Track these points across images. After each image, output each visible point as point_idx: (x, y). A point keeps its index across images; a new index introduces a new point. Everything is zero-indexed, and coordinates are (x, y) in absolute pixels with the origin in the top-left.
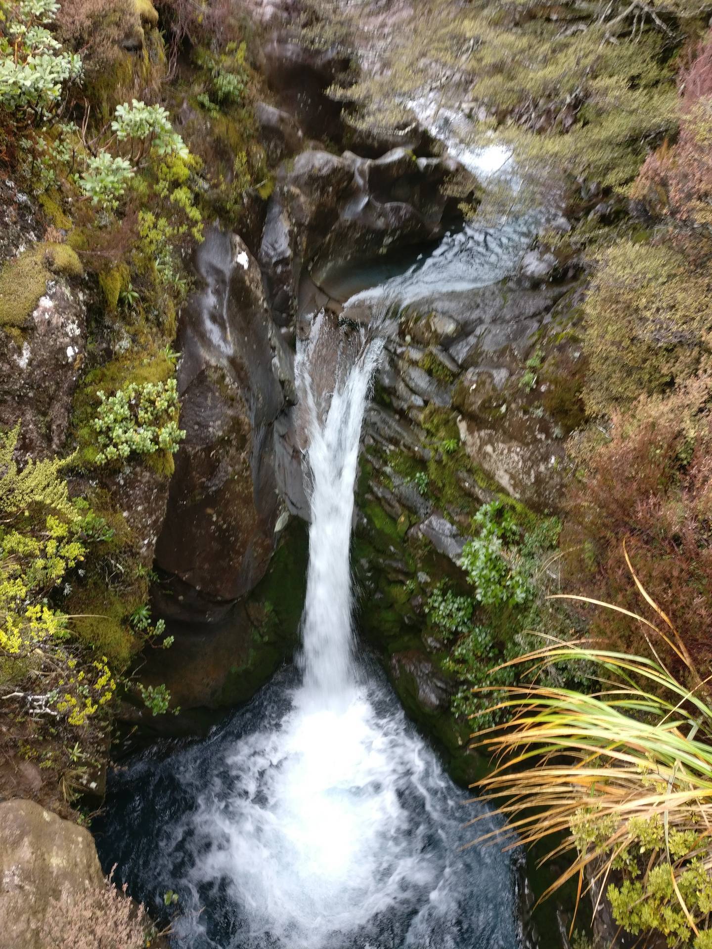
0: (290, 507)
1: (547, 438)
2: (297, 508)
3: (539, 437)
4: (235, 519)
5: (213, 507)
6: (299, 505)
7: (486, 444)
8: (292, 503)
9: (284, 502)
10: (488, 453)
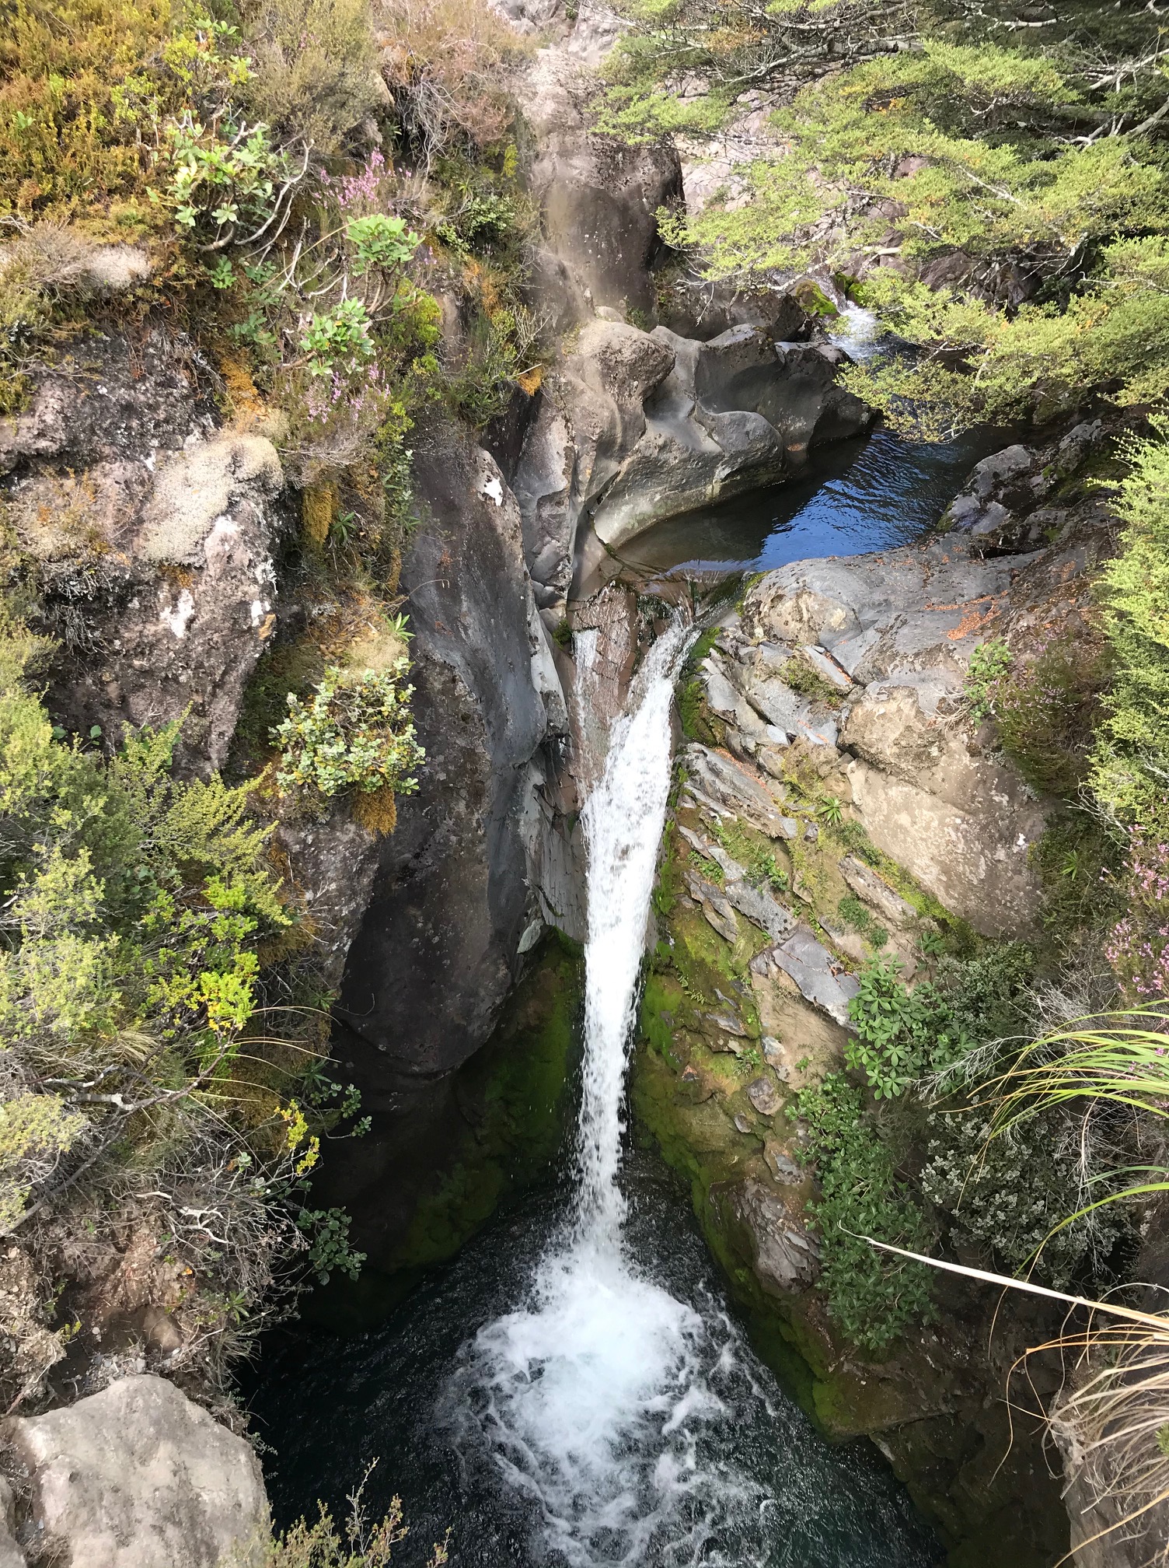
0: (546, 911)
1: (1011, 801)
2: (555, 914)
3: (997, 799)
4: (454, 926)
5: (419, 906)
6: (559, 911)
7: (898, 812)
8: (549, 905)
9: (536, 900)
10: (901, 827)
